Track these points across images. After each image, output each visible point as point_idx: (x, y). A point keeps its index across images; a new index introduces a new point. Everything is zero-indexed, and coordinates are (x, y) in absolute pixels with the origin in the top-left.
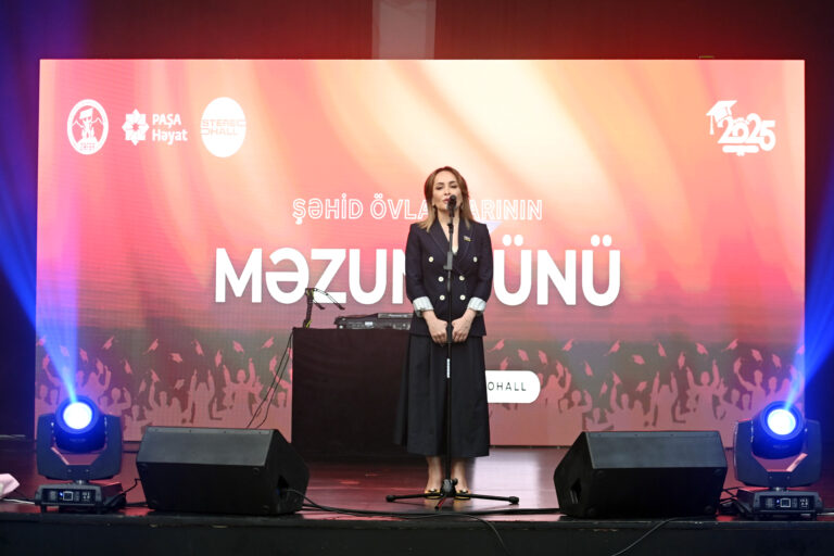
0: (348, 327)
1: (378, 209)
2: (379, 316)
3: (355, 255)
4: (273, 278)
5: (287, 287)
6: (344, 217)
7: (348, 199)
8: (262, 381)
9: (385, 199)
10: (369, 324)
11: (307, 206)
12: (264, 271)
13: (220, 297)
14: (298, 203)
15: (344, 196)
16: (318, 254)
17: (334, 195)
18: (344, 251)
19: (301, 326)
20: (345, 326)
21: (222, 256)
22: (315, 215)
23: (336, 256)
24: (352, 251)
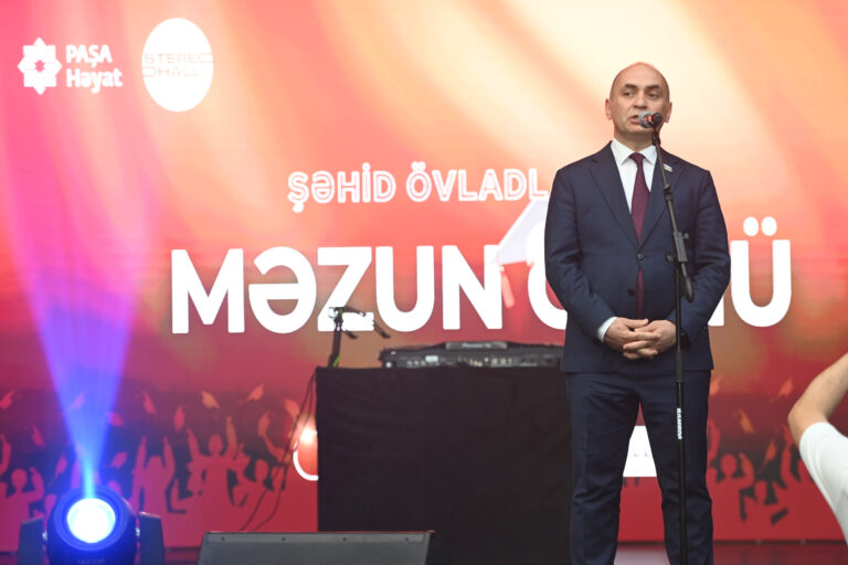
0: (399, 365)
1: (419, 186)
2: (448, 346)
3: (385, 255)
4: (261, 295)
5: (282, 307)
6: (367, 199)
7: (372, 171)
8: (246, 451)
9: (428, 171)
10: (432, 359)
11: (309, 183)
12: (246, 284)
13: (180, 325)
14: (296, 179)
15: (366, 166)
16: (329, 256)
17: (351, 166)
18: (368, 250)
19: (325, 364)
20: (394, 363)
21: (181, 261)
22: (323, 196)
23: (355, 259)
24: (380, 250)
